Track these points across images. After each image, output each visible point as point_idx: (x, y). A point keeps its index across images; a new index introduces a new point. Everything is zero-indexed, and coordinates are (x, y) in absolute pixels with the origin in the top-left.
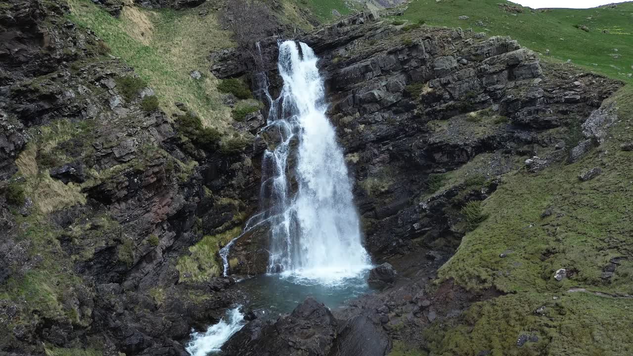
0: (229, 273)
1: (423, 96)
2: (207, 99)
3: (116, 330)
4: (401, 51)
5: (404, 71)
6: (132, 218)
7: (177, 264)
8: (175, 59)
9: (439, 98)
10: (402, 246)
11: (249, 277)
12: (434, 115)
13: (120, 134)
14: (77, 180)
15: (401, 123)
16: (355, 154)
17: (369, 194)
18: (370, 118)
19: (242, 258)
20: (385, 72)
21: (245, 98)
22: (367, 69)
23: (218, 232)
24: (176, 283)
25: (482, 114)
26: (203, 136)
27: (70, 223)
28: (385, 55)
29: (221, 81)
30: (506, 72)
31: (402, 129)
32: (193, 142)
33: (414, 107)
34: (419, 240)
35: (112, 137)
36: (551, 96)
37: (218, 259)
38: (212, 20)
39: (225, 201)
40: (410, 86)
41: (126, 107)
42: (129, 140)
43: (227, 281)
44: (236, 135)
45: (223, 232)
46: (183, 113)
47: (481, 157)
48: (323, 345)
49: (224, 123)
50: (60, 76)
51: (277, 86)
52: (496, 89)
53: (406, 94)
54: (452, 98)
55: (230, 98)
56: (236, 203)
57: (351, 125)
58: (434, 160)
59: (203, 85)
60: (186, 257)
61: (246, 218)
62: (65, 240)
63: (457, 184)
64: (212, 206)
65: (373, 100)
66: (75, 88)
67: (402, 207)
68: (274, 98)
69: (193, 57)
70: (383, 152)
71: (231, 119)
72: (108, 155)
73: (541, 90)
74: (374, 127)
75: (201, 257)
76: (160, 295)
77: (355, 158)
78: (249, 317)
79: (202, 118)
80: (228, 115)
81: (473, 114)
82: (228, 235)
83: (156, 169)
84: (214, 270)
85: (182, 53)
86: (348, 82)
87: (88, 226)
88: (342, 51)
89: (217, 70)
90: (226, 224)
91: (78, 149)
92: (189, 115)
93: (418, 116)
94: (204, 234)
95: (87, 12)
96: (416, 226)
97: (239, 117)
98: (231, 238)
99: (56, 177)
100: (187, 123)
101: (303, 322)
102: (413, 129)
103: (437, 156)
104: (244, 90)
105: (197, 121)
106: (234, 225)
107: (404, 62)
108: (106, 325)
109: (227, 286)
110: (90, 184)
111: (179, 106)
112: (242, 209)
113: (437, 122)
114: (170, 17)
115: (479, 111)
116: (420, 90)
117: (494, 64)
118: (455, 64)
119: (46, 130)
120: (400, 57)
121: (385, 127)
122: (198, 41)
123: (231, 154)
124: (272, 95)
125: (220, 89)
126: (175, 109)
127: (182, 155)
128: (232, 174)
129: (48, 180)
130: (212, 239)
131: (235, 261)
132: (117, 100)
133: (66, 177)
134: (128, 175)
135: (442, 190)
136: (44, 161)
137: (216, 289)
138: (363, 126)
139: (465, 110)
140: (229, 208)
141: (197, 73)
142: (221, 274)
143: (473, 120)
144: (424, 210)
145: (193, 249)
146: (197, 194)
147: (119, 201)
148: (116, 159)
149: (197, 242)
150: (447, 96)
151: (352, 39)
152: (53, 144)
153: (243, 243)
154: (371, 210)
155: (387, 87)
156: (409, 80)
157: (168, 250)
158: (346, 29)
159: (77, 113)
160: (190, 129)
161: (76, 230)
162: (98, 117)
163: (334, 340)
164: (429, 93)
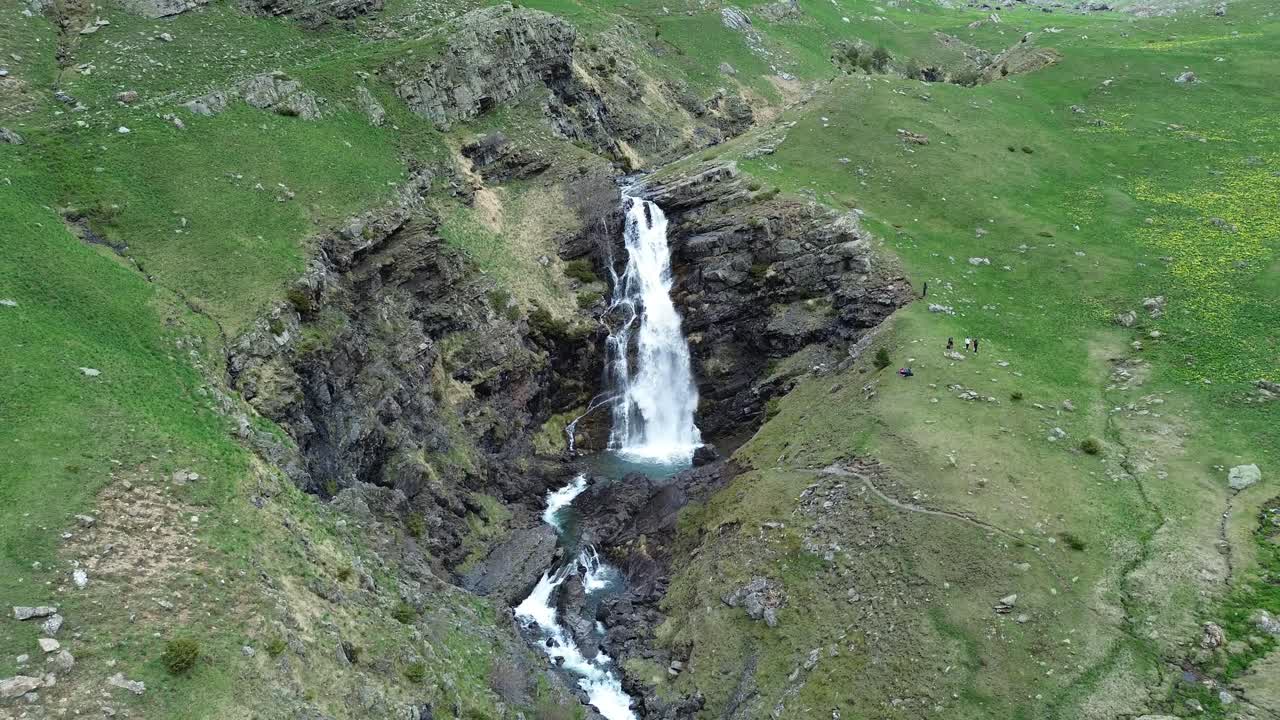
0: (575, 447)
1: (767, 279)
2: (555, 287)
3: (500, 484)
4: (747, 231)
5: (750, 250)
6: (504, 405)
7: (534, 439)
8: (524, 245)
9: (782, 283)
10: (734, 428)
11: (592, 451)
12: (775, 298)
13: (495, 343)
14: (469, 379)
15: (744, 305)
16: (699, 334)
17: (710, 374)
18: (714, 297)
19: (586, 434)
20: (733, 250)
21: (591, 282)
22: (714, 245)
23: (564, 411)
24: (534, 455)
25: (819, 303)
26: (553, 329)
27: (468, 412)
28: (731, 233)
29: (567, 263)
30: (842, 263)
31: (745, 311)
32: (545, 335)
33: (758, 288)
34: (749, 423)
35: (490, 346)
36: (870, 296)
37: (565, 436)
38: (558, 192)
39: (570, 383)
40: (755, 267)
41: (497, 319)
42: (502, 347)
43: (573, 454)
44: (580, 323)
45: (569, 411)
46: (536, 309)
47: (809, 349)
48: (640, 501)
49: (570, 311)
50: (452, 299)
51: (622, 261)
52: (832, 280)
53: (751, 274)
54: (793, 283)
55: (576, 283)
56: (581, 384)
57: (696, 304)
58: (770, 345)
59: (551, 272)
60: (539, 434)
61: (590, 399)
62: (467, 423)
63: (783, 373)
64: (559, 387)
65: (717, 280)
66: (461, 307)
67: (740, 389)
68: (619, 276)
69: (541, 239)
70: (727, 332)
71: (576, 306)
72: (487, 360)
73: (863, 290)
74: (719, 308)
75: (552, 434)
76: (524, 463)
77: (698, 338)
78: (590, 482)
79: (551, 310)
80: (574, 303)
81: (810, 302)
82: (573, 414)
83: (521, 369)
84: (562, 444)
85: (530, 238)
86: (696, 254)
87: (478, 413)
88: (693, 215)
89: (564, 253)
90: (573, 404)
91: (468, 356)
92: (540, 310)
93: (762, 298)
94: (553, 413)
95: (450, 212)
96: (746, 409)
97: (585, 303)
98: (576, 417)
99: (456, 378)
100: (539, 317)
101: (627, 486)
102: (757, 310)
103: (774, 342)
104: (589, 274)
105: (548, 315)
106: (578, 404)
107: (750, 242)
108: (495, 481)
109: (573, 458)
110: (476, 382)
111: (531, 301)
112: (586, 389)
113: (779, 305)
114: (517, 191)
115: (817, 300)
116: (764, 271)
117: (832, 254)
118: (799, 250)
119: (445, 342)
120: (746, 237)
121: (728, 308)
122: (544, 220)
123: (577, 341)
124: (617, 272)
125: (567, 273)
126: (529, 305)
127: (536, 347)
128: (576, 358)
129: (453, 382)
130: (559, 417)
131: (580, 437)
132: (491, 314)
133: (461, 378)
134: (501, 374)
135: (772, 378)
136: (448, 367)
137: (564, 460)
138: (707, 305)
139: (805, 297)
140: (575, 388)
141: (544, 258)
142: (568, 448)
143: (809, 309)
144: (755, 395)
145: (545, 426)
146: (549, 380)
147: (495, 392)
148: (493, 363)
149: (547, 420)
150: (788, 280)
151: (704, 202)
152: (451, 353)
153: (587, 423)
154: (711, 391)
155: (733, 267)
156: (756, 260)
157: (527, 427)
158: (699, 188)
159: (464, 327)
160: (542, 324)
161: (472, 417)
162: (478, 329)
163: (649, 499)
164: (772, 277)
